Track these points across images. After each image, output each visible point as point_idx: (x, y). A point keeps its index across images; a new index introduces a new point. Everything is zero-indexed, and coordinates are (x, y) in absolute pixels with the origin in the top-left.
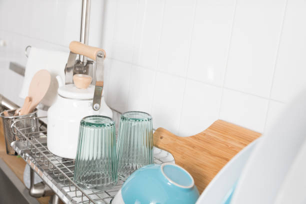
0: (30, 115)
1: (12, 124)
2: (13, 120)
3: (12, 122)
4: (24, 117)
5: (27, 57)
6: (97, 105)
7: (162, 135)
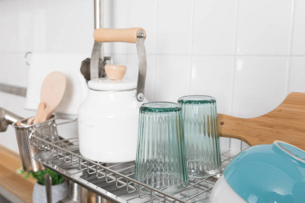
0: (48, 122)
1: (29, 134)
2: (30, 129)
3: (30, 132)
4: (42, 125)
5: (28, 64)
6: (140, 95)
7: (222, 121)
